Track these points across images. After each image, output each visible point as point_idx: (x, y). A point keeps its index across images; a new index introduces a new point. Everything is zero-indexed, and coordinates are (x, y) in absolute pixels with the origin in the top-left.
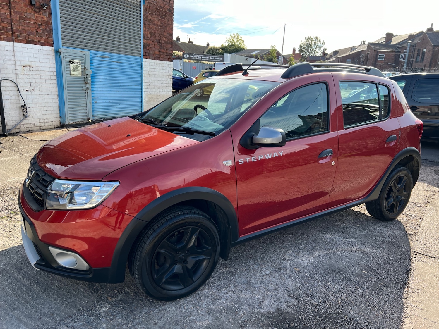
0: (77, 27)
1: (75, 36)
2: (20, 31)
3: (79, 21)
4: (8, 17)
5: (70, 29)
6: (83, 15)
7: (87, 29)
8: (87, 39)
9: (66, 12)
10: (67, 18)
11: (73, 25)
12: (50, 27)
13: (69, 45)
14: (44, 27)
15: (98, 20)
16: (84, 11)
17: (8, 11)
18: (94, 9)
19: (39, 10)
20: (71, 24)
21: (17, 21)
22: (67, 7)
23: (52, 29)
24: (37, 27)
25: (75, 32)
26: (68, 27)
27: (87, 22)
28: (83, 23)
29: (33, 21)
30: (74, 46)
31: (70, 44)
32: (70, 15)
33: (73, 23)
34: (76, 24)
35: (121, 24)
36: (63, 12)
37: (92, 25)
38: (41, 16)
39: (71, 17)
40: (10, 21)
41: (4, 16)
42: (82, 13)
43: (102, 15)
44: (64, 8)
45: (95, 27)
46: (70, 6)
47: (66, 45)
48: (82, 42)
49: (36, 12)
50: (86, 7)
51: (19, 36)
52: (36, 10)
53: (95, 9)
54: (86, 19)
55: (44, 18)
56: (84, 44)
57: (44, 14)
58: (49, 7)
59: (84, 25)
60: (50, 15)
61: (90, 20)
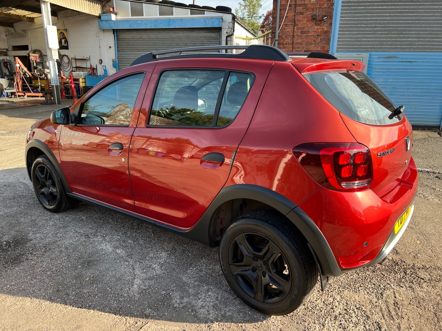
0: (358, 31)
1: (353, 40)
2: (299, 44)
3: (361, 24)
4: (291, 34)
5: (349, 34)
6: (368, 17)
7: (370, 31)
8: (369, 41)
9: (347, 18)
10: (348, 24)
11: (353, 29)
12: (329, 35)
13: (344, 50)
14: (322, 37)
15: (388, 18)
16: (370, 13)
17: (292, 29)
18: (383, 7)
19: (320, 23)
20: (351, 29)
21: (297, 35)
22: (349, 13)
23: (330, 37)
24: (316, 37)
25: (354, 36)
26: (346, 33)
27: (372, 24)
28: (366, 25)
29: (313, 33)
30: (351, 50)
31: (346, 48)
32: (351, 20)
33: (352, 27)
34: (358, 27)
35: (424, 16)
36: (343, 19)
37: (378, 25)
38: (321, 27)
39: (352, 22)
40: (292, 37)
41: (288, 33)
42: (367, 15)
43: (394, 12)
44: (346, 15)
45: (382, 27)
46: (353, 11)
47: (341, 50)
48: (362, 45)
49: (316, 25)
50: (374, 7)
51: (298, 48)
52: (317, 23)
53: (385, 7)
54: (372, 20)
55: (324, 29)
56: (363, 47)
57: (324, 25)
58: (331, 17)
59: (367, 27)
60: (331, 24)
61: (377, 20)
